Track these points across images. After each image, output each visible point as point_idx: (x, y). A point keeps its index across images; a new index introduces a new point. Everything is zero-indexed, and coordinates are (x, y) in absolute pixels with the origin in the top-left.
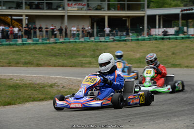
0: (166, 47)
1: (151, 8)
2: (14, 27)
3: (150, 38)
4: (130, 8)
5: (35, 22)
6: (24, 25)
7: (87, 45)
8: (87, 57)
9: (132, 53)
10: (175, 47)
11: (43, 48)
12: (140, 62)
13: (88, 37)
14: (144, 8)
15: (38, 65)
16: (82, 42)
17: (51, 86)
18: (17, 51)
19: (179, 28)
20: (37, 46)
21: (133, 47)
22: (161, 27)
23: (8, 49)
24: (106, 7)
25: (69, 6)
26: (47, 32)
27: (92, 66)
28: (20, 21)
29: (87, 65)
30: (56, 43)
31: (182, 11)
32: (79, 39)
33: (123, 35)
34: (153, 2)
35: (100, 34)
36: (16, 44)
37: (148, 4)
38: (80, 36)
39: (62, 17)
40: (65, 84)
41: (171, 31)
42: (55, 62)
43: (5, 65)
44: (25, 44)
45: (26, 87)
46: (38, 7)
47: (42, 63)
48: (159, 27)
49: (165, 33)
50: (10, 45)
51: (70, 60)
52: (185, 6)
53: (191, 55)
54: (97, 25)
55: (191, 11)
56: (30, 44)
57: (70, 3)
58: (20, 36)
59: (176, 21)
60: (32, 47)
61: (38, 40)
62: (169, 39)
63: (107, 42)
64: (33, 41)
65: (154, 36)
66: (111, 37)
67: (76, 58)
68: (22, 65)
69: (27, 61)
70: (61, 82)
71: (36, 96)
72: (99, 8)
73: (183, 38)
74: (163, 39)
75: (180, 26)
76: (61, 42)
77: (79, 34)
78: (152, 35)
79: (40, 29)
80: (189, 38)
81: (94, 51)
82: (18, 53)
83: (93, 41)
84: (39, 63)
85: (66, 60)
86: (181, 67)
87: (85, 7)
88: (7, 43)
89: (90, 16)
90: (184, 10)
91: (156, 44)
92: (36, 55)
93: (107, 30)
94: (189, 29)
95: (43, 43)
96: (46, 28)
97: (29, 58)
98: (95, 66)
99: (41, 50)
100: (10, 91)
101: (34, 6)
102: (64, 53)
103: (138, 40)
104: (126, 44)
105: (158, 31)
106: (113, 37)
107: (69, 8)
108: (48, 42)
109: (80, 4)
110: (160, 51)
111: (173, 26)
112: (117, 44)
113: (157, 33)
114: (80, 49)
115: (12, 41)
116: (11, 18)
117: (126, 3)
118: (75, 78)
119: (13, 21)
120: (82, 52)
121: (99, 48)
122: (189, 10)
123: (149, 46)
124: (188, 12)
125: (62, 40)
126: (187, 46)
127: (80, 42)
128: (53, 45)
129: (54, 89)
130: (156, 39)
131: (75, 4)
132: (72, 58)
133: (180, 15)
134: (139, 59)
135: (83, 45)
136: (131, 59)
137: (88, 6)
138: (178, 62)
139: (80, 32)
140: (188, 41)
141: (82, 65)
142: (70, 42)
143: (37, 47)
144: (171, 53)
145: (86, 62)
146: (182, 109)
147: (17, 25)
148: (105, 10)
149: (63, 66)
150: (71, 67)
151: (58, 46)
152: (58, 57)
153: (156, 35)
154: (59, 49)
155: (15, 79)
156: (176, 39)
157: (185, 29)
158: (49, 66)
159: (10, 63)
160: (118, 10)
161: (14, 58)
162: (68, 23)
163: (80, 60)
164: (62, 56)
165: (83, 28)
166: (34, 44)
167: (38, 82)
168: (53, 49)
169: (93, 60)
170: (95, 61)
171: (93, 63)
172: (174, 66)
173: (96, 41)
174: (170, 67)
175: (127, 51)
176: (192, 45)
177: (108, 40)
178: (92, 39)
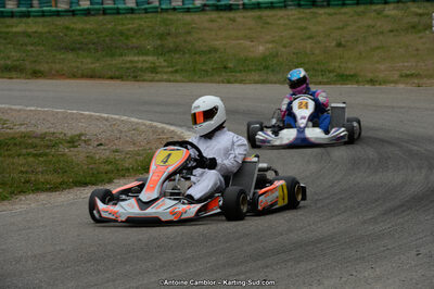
0: (321, 28)
8: (147, 54)
9: (248, 43)
10: (342, 28)
11: (46, 30)
12: (266, 68)
15: (36, 74)
16: (132, 10)
17: (73, 142)
21: (250, 29)
27: (159, 76)
29: (148, 76)
30: (73, 12)
40: (102, 138)
42: (74, 65)
45: (15, 144)
47: (44, 67)
51: (109, 60)
53: (378, 48)
56: (12, 14)
60: (21, 27)
62: (328, 3)
67: (121, 55)
69: (9, 62)
76: (84, 11)
81: (161, 37)
83: (156, 8)
84: (37, 68)
85: (98, 60)
86: (358, 82)
91: (300, 19)
92: (29, 48)
95: (43, 12)
97: (14, 54)
98: (165, 77)
99: (41, 33)
102: (95, 43)
104: (234, 21)
108: (53, 8)
110: (309, 38)
112: (212, 21)
114: (131, 33)
120: (133, 41)
121: (173, 29)
123: (285, 25)
126: (368, 26)
127: (127, 9)
128: (67, 21)
129: (79, 149)
132: (113, 55)
134: (264, 58)
136: (246, 59)
138: (351, 68)
141: (134, 75)
142: (105, 9)
143: (31, 27)
144: (334, 44)
150: (112, 78)
151: (78, 24)
152: (81, 52)
154: (82, 31)
158: (60, 75)
163: (131, 62)
164: (89, 50)
167: (41, 129)
168: (69, 33)
169: (161, 61)
170: (165, 64)
171: (160, 69)
172: (344, 78)
173: (163, 7)
174: (335, 83)
175: (237, 38)
176: (379, 24)
177: (189, 4)
178: (156, 2)
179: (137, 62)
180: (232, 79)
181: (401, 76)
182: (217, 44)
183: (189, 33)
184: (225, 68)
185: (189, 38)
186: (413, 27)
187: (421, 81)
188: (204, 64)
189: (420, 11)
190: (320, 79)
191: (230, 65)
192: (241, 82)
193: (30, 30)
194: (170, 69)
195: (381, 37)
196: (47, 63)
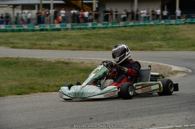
2: (84, 11)
5: (105, 6)
6: (94, 9)
7: (157, 28)
8: (157, 41)
11: (113, 32)
13: (158, 20)
15: (108, 49)
16: (152, 25)
18: (88, 35)
20: (107, 29)
23: (79, 33)
26: (116, 15)
27: (162, 49)
28: (91, 5)
29: (158, 49)
30: (126, 26)
32: (149, 22)
35: (171, 17)
36: (86, 28)
38: (150, 19)
43: (77, 48)
44: (95, 28)
50: (80, 29)
51: (140, 43)
54: (168, 8)
56: (100, 28)
58: (90, 20)
60: (102, 31)
61: (108, 24)
63: (178, 24)
64: (103, 24)
66: (182, 20)
67: (146, 41)
68: (92, 49)
69: (97, 44)
76: (131, 26)
81: (164, 34)
82: (89, 37)
83: (163, 24)
84: (109, 46)
85: (136, 43)
88: (78, 27)
92: (106, 39)
93: (178, 12)
95: (113, 27)
96: (116, 12)
97: (99, 42)
98: (165, 49)
99: (111, 33)
100: (82, 74)
102: (134, 37)
106: (184, 20)
108: (117, 25)
112: (189, 27)
114: (151, 32)
115: (82, 25)
116: (82, 2)
118: (145, 62)
119: (84, 5)
120: (152, 36)
121: (170, 31)
125: (131, 24)
127: (150, 25)
128: (123, 29)
132: (142, 42)
135: (154, 28)
141: (152, 49)
142: (139, 25)
143: (107, 31)
145: (157, 45)
147: (88, 9)
150: (141, 50)
151: (128, 30)
152: (128, 40)
154: (129, 32)
155: (86, 62)
159: (81, 47)
161: (84, 42)
162: (138, 6)
163: (150, 44)
164: (131, 39)
165: (152, 11)
166: (104, 28)
168: (123, 33)
169: (164, 43)
170: (166, 44)
171: (163, 47)
173: (167, 24)
177: (178, 22)
178: (163, 22)
179: (153, 44)
182: (190, 36)
183: (177, 32)
185: (177, 34)
188: (184, 44)
194: (168, 46)
196: (113, 45)
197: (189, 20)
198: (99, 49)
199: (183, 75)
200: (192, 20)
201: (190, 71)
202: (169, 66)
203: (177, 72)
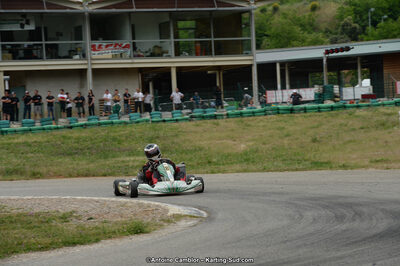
0: (298, 128)
1: (264, 48)
3: (265, 111)
4: (221, 50)
5: (24, 86)
7: (136, 129)
8: (138, 155)
9: (230, 142)
10: (317, 127)
11: (46, 139)
12: (247, 160)
14: (250, 49)
15: (35, 175)
16: (126, 123)
17: (65, 218)
19: (324, 88)
20: (31, 135)
21: (232, 130)
22: (288, 86)
24: (172, 50)
25: (94, 50)
26: (50, 105)
30: (71, 127)
31: (327, 52)
33: (210, 107)
34: (267, 36)
35: (162, 106)
37: (257, 40)
39: (82, 73)
40: (93, 213)
41: (308, 94)
42: (70, 166)
44: (6, 132)
45: (11, 222)
46: (29, 55)
47: (43, 170)
48: (283, 87)
49: (296, 99)
51: (102, 161)
52: (334, 42)
53: (350, 141)
54: (154, 88)
55: (345, 53)
56: (15, 131)
57: (97, 43)
59: (318, 74)
60: (22, 139)
61: (33, 124)
62: (305, 110)
63: (177, 120)
64: (23, 125)
65: (273, 106)
66: (185, 111)
67: (114, 157)
69: (10, 167)
70: (85, 208)
71: (33, 240)
72: (157, 51)
73: (332, 108)
74: (292, 111)
75: (326, 83)
76: (82, 126)
77: (118, 107)
78: (270, 104)
79: (37, 99)
80: (345, 107)
83: (147, 121)
84: (37, 170)
85: (92, 162)
86: (331, 168)
87: (129, 51)
89: (140, 70)
90: (332, 51)
91: (278, 121)
92: (30, 155)
93: (177, 96)
94: (344, 89)
95: (44, 129)
97: (16, 161)
99: (40, 142)
101: (21, 53)
102: (89, 148)
103: (241, 114)
104: (218, 124)
105: (281, 96)
106: (189, 111)
107: (96, 55)
108: (53, 126)
109: (117, 44)
110: (287, 135)
111: (310, 83)
112: (198, 125)
113: (279, 99)
114: (124, 138)
117: (213, 39)
120: (125, 145)
121: (161, 134)
122: (342, 50)
123: (264, 126)
124: (340, 54)
125: (82, 121)
126: (341, 125)
127: (121, 123)
128: (65, 132)
129: (71, 223)
130: (278, 111)
131: (107, 46)
132: (106, 157)
133: (325, 61)
134: (246, 154)
135: (129, 129)
136: (229, 155)
137: (135, 49)
138: (325, 157)
139: (121, 104)
140: (344, 114)
142: (100, 124)
143: (31, 138)
144: (310, 138)
146: (339, 254)
148: (169, 56)
149: (87, 176)
150: (105, 175)
151: (75, 133)
152: (77, 156)
153: (277, 103)
154: (78, 140)
156: (319, 110)
157: (336, 89)
158: (58, 175)
160: (197, 55)
162: (94, 85)
163: (123, 162)
164: (84, 154)
165: (125, 95)
166: (25, 131)
167: (36, 210)
168: (66, 141)
172: (317, 165)
173: (154, 119)
174: (310, 169)
175: (220, 139)
176: (351, 122)
177: (178, 116)
178: (147, 116)
179: (128, 161)
180: (216, 170)
181: (371, 162)
182: (204, 144)
183: (176, 136)
184: (209, 162)
185: (176, 140)
186: (383, 125)
187: (390, 165)
188: (190, 160)
189: (389, 111)
190: (297, 166)
191: (214, 160)
192: (224, 172)
193: (30, 141)
195: (352, 133)
196: (46, 166)
197: (198, 112)
198: (14, 177)
199: (191, 223)
200: (205, 112)
201: (205, 215)
202: (163, 205)
203: (178, 217)
